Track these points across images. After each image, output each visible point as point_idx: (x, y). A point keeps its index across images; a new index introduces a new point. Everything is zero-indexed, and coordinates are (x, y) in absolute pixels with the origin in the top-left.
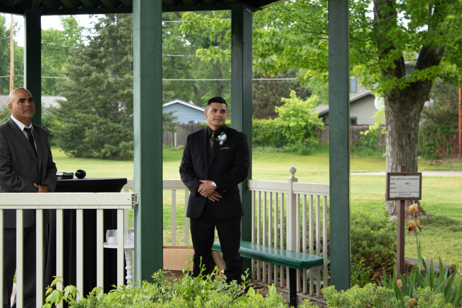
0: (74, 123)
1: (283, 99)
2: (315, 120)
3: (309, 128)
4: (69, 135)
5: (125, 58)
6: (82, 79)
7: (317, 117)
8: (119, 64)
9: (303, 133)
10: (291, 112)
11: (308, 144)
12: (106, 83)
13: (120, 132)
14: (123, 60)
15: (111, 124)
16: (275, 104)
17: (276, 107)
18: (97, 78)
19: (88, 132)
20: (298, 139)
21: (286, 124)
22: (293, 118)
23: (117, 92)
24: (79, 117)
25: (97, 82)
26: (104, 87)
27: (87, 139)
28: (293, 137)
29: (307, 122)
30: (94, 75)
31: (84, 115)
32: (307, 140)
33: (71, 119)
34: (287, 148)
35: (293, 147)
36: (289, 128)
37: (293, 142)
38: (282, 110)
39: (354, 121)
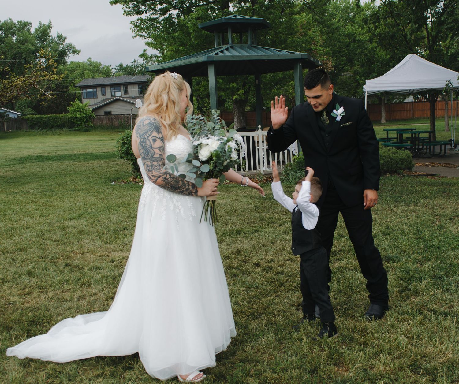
1: (71, 103)
2: (90, 113)
3: (88, 117)
7: (91, 111)
9: (84, 120)
10: (77, 109)
11: (87, 126)
17: (68, 107)
20: (81, 123)
21: (74, 116)
22: (78, 113)
28: (78, 123)
29: (86, 114)
32: (87, 124)
34: (75, 129)
35: (79, 127)
36: (76, 118)
37: (78, 125)
38: (71, 109)
39: (109, 113)
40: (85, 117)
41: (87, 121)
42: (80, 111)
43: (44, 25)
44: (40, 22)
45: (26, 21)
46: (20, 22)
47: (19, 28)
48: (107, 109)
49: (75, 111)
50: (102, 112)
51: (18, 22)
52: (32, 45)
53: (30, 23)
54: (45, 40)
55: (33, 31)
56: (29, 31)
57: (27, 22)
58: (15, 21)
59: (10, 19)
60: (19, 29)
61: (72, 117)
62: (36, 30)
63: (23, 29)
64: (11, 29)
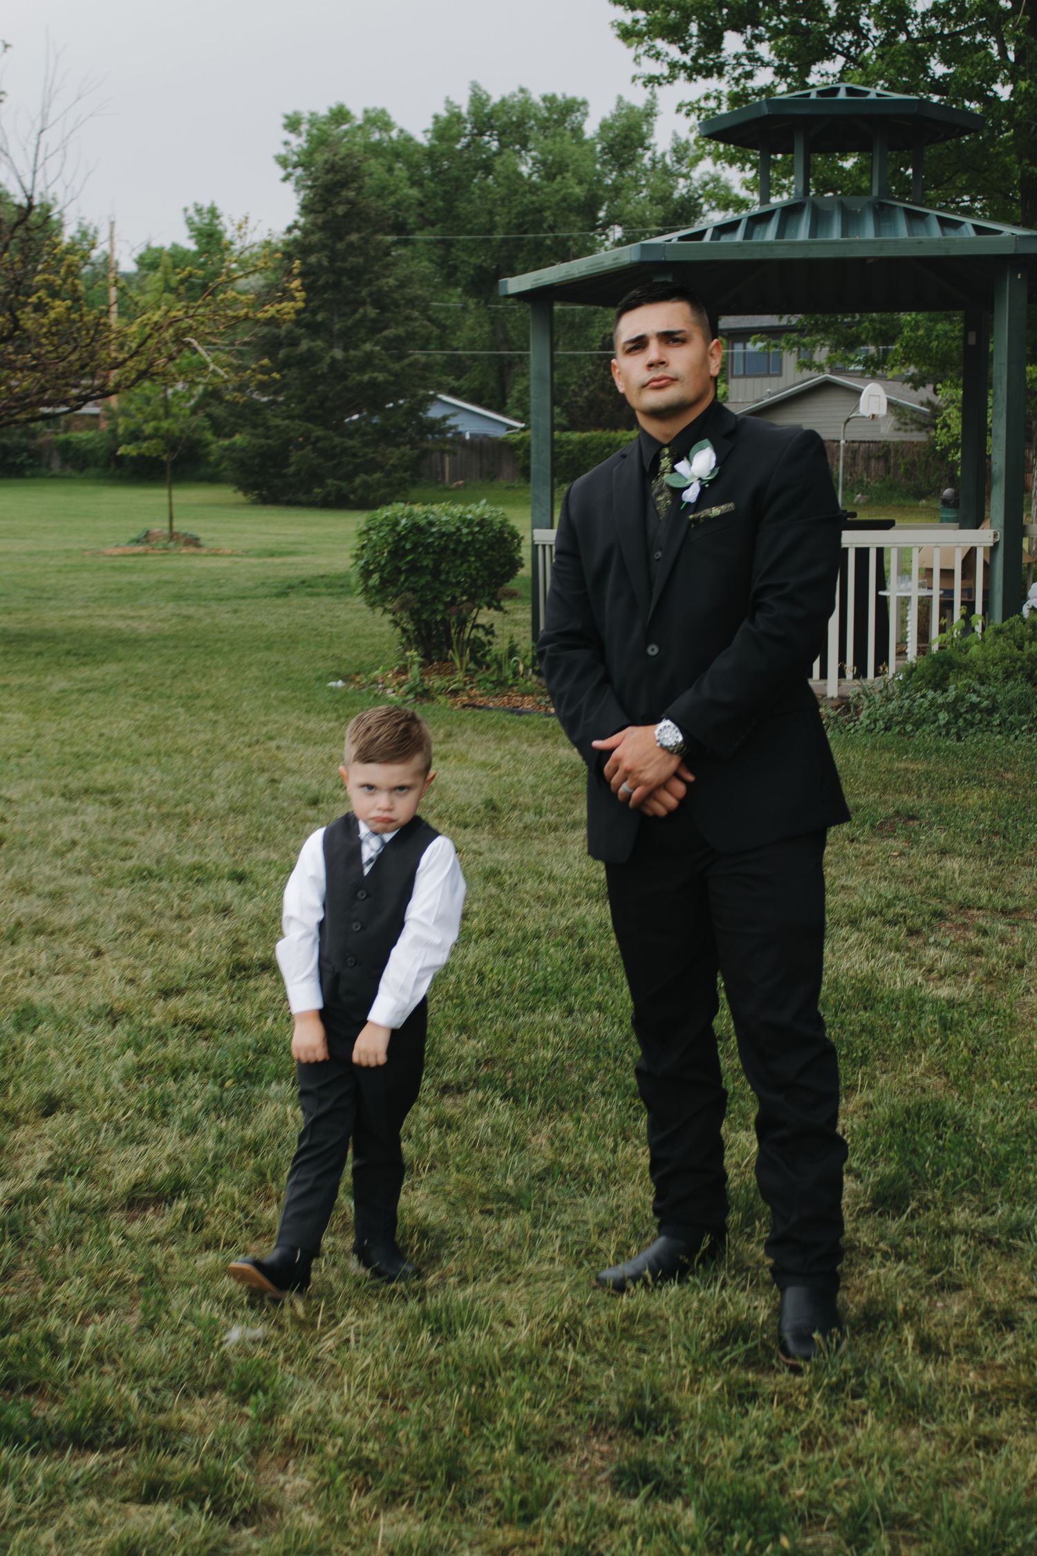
0: (268, 437)
4: (257, 461)
5: (361, 310)
6: (282, 354)
8: (350, 322)
12: (328, 360)
13: (355, 455)
14: (357, 316)
15: (337, 440)
18: (310, 350)
19: (295, 456)
23: (345, 377)
24: (277, 427)
25: (310, 358)
26: (323, 367)
27: (292, 469)
30: (304, 345)
31: (287, 422)
33: (260, 430)
43: (632, 108)
44: (620, 99)
45: (569, 95)
46: (550, 100)
47: (547, 120)
48: (789, 418)
51: (545, 99)
52: (580, 183)
53: (584, 103)
54: (630, 162)
55: (591, 128)
56: (577, 131)
57: (574, 101)
58: (536, 97)
59: (522, 90)
60: (544, 125)
62: (605, 127)
63: (560, 122)
64: (520, 124)
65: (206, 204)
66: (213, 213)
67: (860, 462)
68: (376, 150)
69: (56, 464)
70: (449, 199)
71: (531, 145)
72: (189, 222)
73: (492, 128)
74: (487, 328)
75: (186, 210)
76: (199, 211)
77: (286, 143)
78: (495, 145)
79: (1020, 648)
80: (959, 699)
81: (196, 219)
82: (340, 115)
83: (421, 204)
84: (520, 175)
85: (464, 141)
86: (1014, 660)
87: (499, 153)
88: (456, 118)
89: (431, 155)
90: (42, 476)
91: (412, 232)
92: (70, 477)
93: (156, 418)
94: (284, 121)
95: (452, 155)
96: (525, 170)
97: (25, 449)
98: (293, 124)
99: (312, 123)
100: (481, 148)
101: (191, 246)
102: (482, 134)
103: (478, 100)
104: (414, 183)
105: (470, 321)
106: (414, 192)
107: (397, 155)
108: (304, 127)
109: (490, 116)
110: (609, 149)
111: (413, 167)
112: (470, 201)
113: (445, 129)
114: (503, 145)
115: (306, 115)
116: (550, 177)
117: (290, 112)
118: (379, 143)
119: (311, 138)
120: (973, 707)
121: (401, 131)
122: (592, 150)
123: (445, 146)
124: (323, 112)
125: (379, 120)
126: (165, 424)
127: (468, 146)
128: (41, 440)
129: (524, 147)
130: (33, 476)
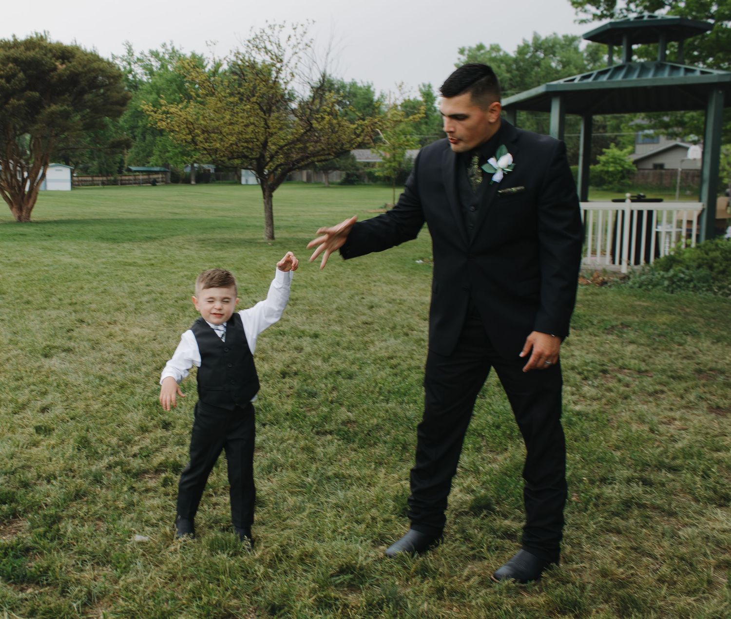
1: (604, 150)
2: (630, 166)
3: (625, 172)
7: (631, 164)
9: (619, 176)
10: (611, 160)
11: (623, 185)
16: (596, 154)
17: (598, 156)
20: (614, 180)
21: (605, 169)
22: (612, 165)
28: (610, 179)
29: (623, 167)
32: (623, 181)
34: (605, 187)
35: (611, 186)
36: (607, 172)
37: (610, 183)
38: (602, 158)
39: (661, 166)
40: (622, 172)
41: (623, 177)
42: (615, 162)
46: (566, 37)
47: (564, 45)
48: (659, 160)
49: (606, 163)
50: (649, 165)
51: (564, 36)
56: (576, 49)
58: (560, 36)
59: (555, 34)
60: (562, 47)
61: (602, 171)
63: (569, 45)
64: (553, 46)
65: (427, 83)
66: (430, 86)
67: (690, 178)
68: (494, 60)
69: (366, 180)
70: (522, 77)
71: (557, 55)
72: (420, 90)
73: (541, 49)
74: (535, 126)
75: (419, 85)
76: (424, 86)
77: (459, 59)
78: (542, 55)
79: (707, 254)
80: (675, 275)
81: (423, 89)
82: (480, 47)
83: (511, 80)
84: (551, 67)
85: (530, 54)
86: (703, 259)
87: (544, 59)
88: (527, 46)
89: (516, 61)
90: (361, 184)
91: (506, 90)
92: (371, 185)
93: (390, 162)
94: (458, 50)
95: (524, 60)
96: (554, 65)
97: (356, 175)
98: (462, 52)
99: (470, 51)
100: (536, 57)
101: (420, 99)
102: (537, 51)
103: (536, 38)
104: (508, 71)
105: (528, 124)
106: (508, 75)
107: (502, 61)
108: (466, 52)
109: (541, 45)
110: (590, 54)
111: (508, 66)
112: (531, 78)
113: (522, 51)
114: (545, 55)
115: (467, 48)
116: (564, 67)
117: (461, 47)
118: (495, 57)
119: (469, 57)
120: (681, 279)
121: (504, 52)
122: (582, 55)
123: (521, 57)
124: (474, 46)
125: (496, 48)
126: (393, 164)
127: (531, 57)
128: (361, 171)
129: (554, 56)
130: (358, 184)
